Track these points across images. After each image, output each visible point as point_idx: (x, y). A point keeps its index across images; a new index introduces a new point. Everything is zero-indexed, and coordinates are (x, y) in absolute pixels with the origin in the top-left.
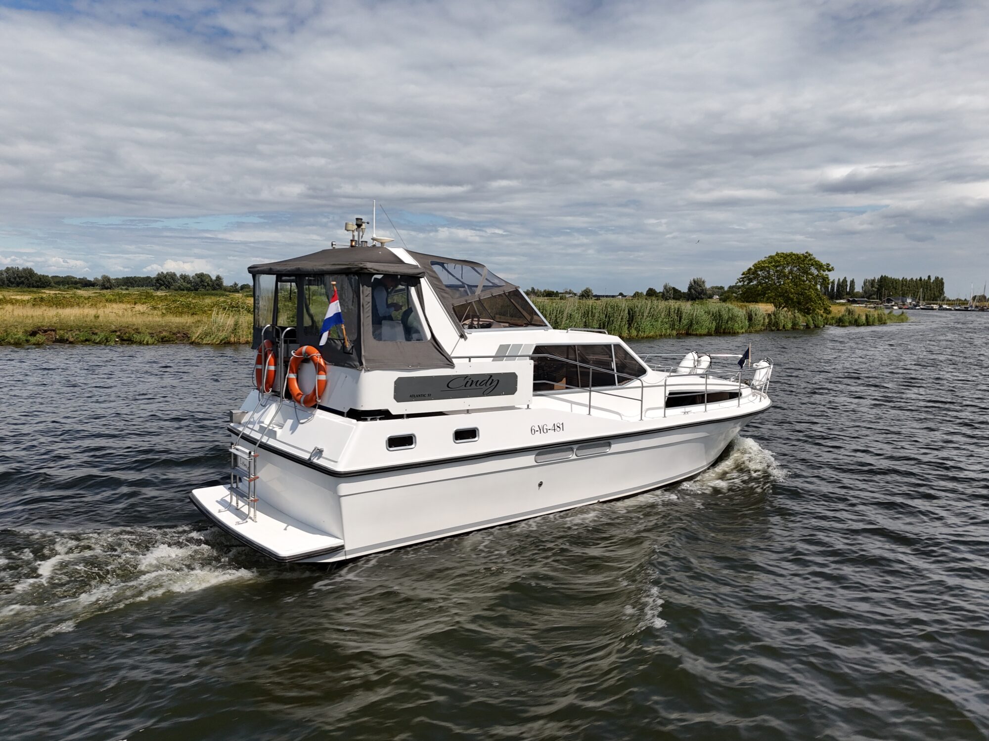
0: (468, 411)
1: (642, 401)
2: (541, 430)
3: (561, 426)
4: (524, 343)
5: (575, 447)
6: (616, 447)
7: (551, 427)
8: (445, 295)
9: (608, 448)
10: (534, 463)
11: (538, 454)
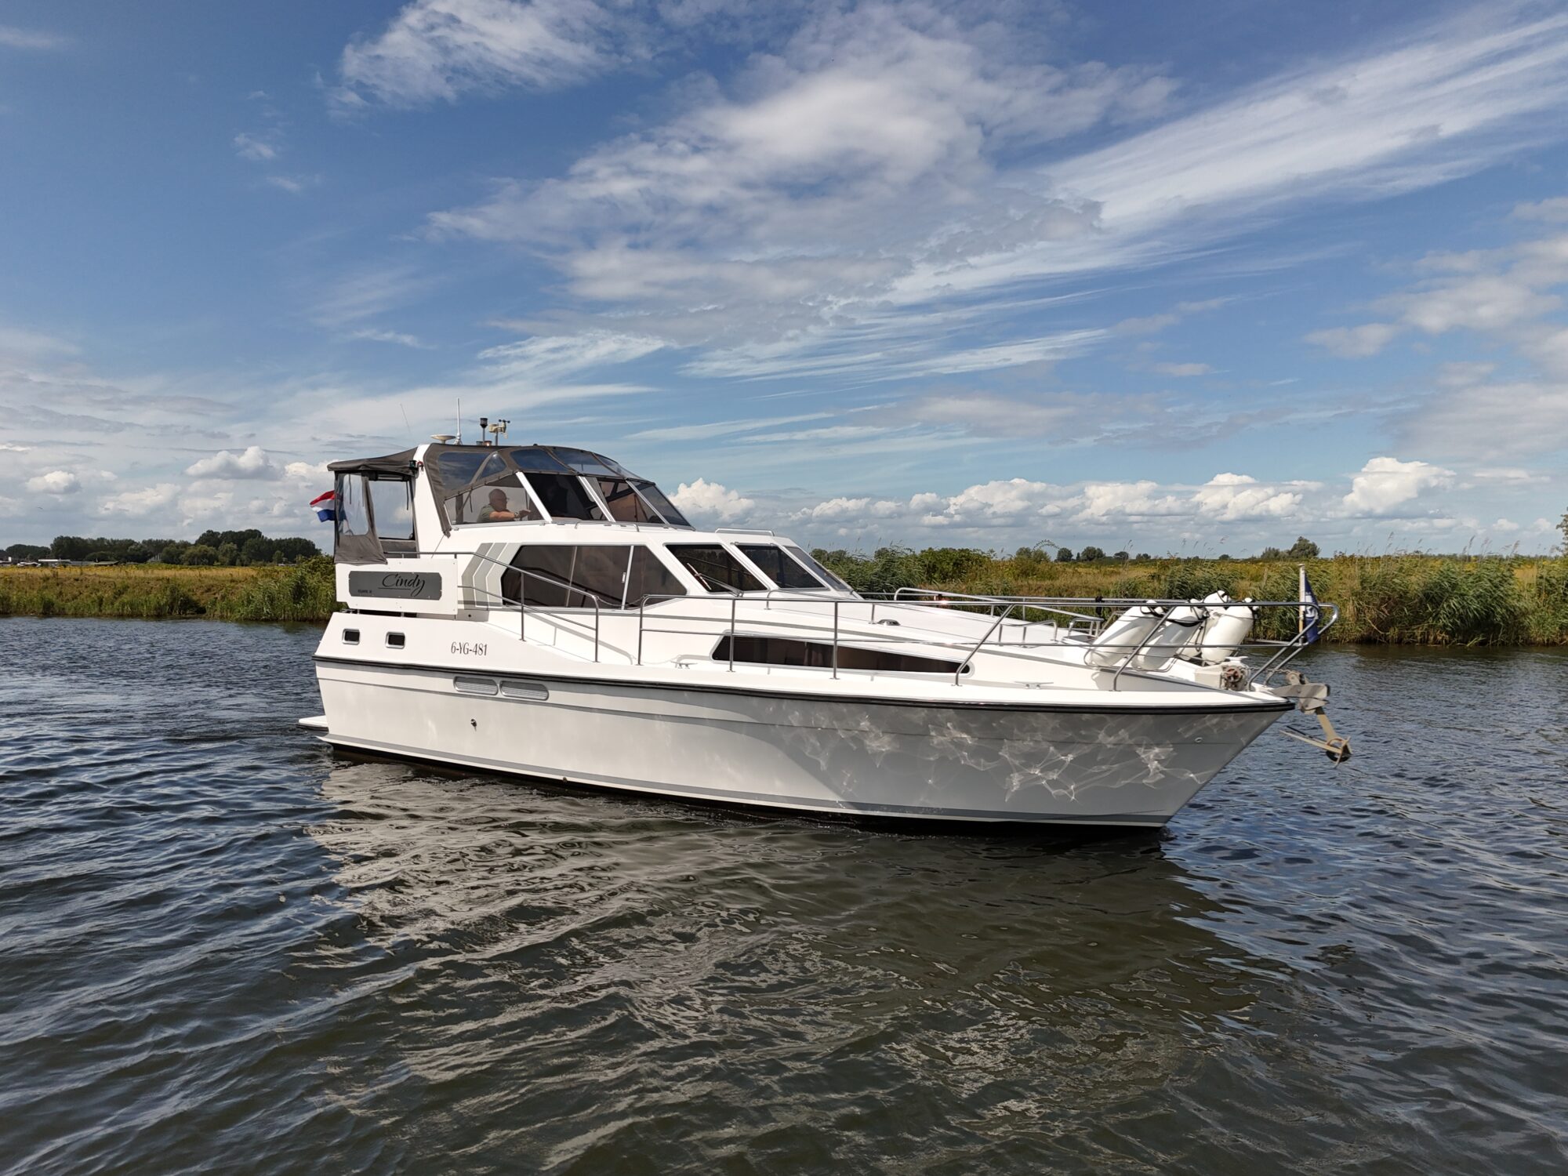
0: (398, 614)
1: (597, 630)
2: (463, 649)
3: (484, 649)
4: (508, 542)
5: (498, 680)
6: (556, 695)
7: (472, 647)
8: (439, 487)
9: (545, 694)
10: (455, 690)
11: (456, 680)
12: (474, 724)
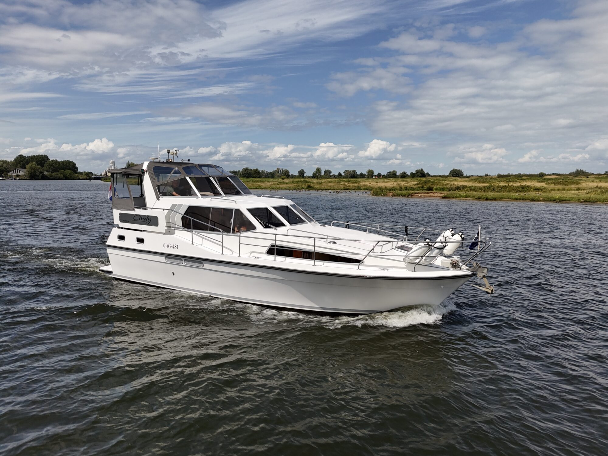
0: (141, 231)
1: (222, 242)
2: (168, 246)
3: (177, 247)
4: (184, 204)
5: (183, 259)
6: (206, 266)
7: (172, 245)
8: (154, 180)
9: (202, 265)
10: (166, 261)
11: (166, 257)
12: (174, 274)
